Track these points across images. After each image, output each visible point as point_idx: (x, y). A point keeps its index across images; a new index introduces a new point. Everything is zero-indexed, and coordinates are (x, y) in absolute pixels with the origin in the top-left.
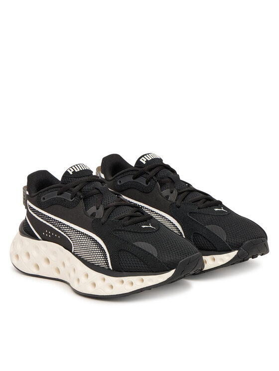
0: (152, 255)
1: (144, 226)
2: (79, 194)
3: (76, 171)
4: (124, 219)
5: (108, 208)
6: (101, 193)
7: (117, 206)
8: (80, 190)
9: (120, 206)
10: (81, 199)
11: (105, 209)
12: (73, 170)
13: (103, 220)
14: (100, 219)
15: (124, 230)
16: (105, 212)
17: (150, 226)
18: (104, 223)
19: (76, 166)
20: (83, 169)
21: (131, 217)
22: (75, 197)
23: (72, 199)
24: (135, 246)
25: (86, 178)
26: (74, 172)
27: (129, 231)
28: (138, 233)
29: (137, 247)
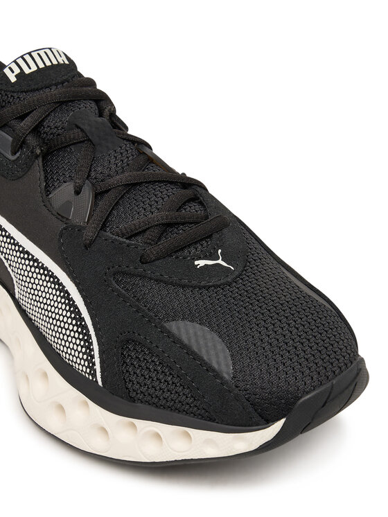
0: (217, 375)
1: (201, 263)
2: (31, 140)
3: (27, 71)
4: (148, 232)
5: (107, 191)
6: (89, 140)
7: (131, 186)
8: (36, 130)
9: (140, 184)
10: (37, 157)
11: (98, 195)
12: (17, 71)
13: (89, 234)
14: (81, 229)
15: (142, 277)
16: (95, 204)
17: (220, 261)
18: (90, 244)
19: (28, 58)
20: (55, 62)
21: (168, 226)
22: (21, 147)
23: (14, 153)
24: (170, 334)
25: (54, 91)
26: (21, 75)
27: (158, 281)
28: (183, 287)
29: (177, 341)
